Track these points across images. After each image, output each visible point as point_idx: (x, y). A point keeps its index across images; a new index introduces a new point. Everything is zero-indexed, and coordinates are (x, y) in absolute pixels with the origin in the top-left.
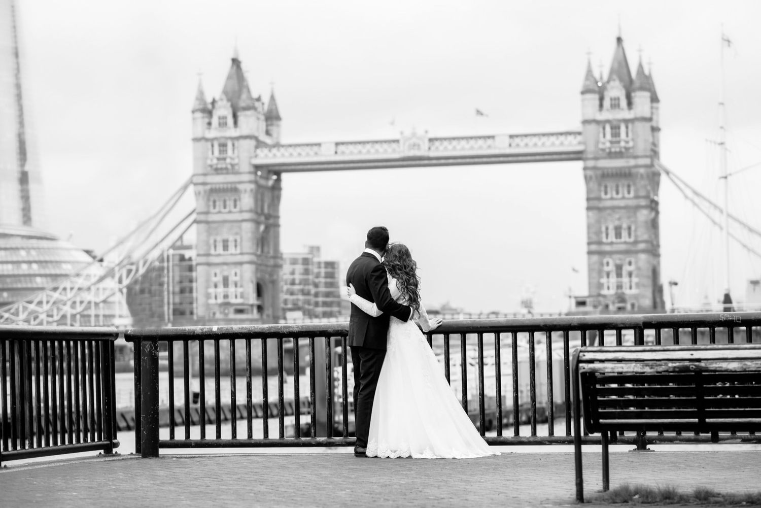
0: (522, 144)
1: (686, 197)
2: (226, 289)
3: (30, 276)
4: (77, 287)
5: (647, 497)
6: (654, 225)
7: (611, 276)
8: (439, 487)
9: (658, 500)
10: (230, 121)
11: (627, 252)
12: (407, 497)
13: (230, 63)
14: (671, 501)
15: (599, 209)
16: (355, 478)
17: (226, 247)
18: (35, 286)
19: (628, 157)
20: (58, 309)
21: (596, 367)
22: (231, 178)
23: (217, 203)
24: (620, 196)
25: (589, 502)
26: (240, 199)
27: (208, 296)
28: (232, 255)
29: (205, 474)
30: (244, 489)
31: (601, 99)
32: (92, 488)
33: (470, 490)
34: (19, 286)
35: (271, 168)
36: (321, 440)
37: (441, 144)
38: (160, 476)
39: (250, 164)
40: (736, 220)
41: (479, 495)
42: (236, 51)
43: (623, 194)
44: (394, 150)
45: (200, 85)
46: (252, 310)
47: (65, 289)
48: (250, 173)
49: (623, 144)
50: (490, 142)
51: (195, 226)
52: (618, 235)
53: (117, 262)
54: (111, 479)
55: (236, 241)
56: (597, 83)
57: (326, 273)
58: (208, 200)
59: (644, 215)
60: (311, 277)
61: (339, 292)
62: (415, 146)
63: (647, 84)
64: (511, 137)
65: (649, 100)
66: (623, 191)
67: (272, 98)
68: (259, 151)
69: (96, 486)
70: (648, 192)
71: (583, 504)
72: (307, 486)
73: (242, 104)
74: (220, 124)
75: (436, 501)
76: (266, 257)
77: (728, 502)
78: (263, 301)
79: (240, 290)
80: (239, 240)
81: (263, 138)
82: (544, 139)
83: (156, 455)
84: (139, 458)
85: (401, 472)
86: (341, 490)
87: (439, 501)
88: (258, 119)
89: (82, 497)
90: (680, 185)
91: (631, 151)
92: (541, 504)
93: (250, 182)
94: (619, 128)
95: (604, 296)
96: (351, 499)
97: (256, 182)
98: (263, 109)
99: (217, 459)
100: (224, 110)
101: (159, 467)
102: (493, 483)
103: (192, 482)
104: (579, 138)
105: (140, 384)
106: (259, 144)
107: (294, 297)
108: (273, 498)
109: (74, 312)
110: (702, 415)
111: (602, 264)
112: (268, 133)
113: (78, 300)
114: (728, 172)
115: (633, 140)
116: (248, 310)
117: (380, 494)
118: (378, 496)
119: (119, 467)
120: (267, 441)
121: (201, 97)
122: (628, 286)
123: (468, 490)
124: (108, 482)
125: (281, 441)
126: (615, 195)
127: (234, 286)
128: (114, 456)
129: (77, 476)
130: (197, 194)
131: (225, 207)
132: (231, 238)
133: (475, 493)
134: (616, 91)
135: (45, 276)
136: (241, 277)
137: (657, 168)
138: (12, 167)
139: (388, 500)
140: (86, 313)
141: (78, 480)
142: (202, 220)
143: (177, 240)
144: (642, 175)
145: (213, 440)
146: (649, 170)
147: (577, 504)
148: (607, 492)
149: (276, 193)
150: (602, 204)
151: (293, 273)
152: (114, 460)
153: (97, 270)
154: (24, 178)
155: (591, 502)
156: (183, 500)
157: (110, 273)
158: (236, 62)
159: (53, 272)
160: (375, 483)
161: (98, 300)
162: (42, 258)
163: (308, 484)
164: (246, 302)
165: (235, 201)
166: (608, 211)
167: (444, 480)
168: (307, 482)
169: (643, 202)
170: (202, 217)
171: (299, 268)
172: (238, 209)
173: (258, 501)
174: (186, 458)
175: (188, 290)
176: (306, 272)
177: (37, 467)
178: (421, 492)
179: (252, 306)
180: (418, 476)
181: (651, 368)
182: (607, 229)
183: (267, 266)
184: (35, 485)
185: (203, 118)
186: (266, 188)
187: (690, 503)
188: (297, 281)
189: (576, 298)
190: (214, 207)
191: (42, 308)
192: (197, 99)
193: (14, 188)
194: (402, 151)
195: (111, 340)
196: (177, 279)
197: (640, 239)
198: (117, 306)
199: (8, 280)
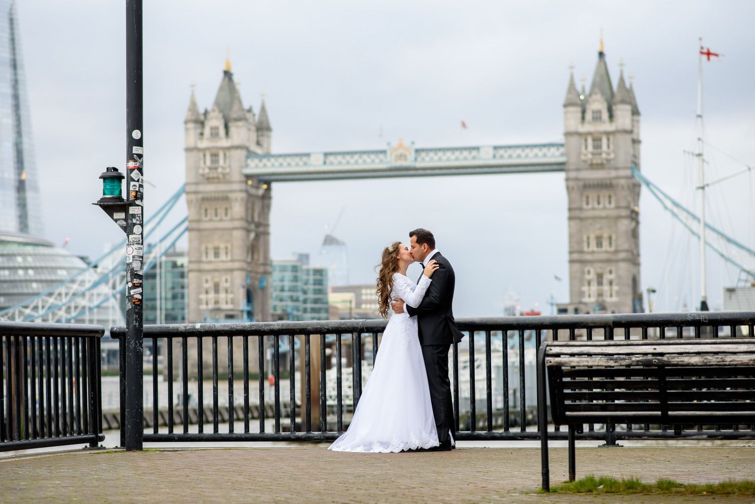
0: (506, 155)
1: (666, 208)
2: (217, 295)
3: (26, 281)
4: (71, 292)
5: (611, 487)
6: (634, 234)
7: (592, 284)
8: (411, 478)
9: (621, 490)
10: (222, 131)
11: (608, 261)
12: (380, 486)
13: (222, 75)
14: (634, 491)
15: (581, 219)
16: (331, 469)
17: (217, 254)
18: (31, 291)
19: (610, 168)
20: (54, 314)
21: (562, 361)
22: (222, 187)
23: (209, 212)
24: (601, 206)
25: (555, 491)
26: (231, 208)
27: (199, 302)
28: (223, 262)
29: (186, 465)
30: (222, 479)
31: (584, 112)
32: (75, 477)
33: (440, 480)
34: (16, 291)
35: (262, 178)
36: (300, 435)
37: (427, 155)
38: (142, 467)
39: (241, 173)
40: (714, 230)
41: (449, 485)
42: (228, 64)
43: (604, 204)
44: (381, 161)
45: (193, 96)
46: (242, 316)
47: (60, 294)
48: (241, 182)
49: (604, 156)
50: (474, 153)
51: (187, 234)
52: (599, 244)
53: (111, 267)
54: (95, 469)
55: (226, 248)
56: (579, 96)
57: (315, 280)
58: (200, 208)
59: (625, 225)
60: (300, 284)
61: (327, 299)
62: (402, 157)
63: (628, 98)
64: (496, 148)
65: (629, 113)
66: (604, 201)
67: (263, 109)
68: (249, 161)
69: (80, 476)
70: (629, 203)
71: (548, 493)
72: (283, 477)
73: (234, 115)
74: (212, 135)
75: (407, 490)
76: (256, 264)
77: (688, 492)
78: (253, 307)
79: (230, 296)
80: (229, 247)
81: (254, 148)
82: (527, 151)
83: (140, 448)
84: (123, 451)
85: (376, 464)
86: (317, 480)
87: (410, 490)
88: (249, 130)
89: (64, 485)
90: (659, 195)
91: (612, 162)
92: (508, 493)
93: (241, 191)
94: (600, 140)
95: (585, 304)
96: (324, 488)
97: (247, 191)
98: (254, 120)
99: (199, 452)
100: (215, 121)
101: (142, 459)
102: (464, 475)
103: (172, 473)
104: (562, 150)
105: (125, 379)
106: (250, 154)
107: (283, 303)
108: (249, 487)
109: (69, 316)
110: (664, 408)
111: (583, 273)
112: (258, 143)
113: (73, 305)
114: (706, 183)
115: (614, 152)
116: (238, 315)
117: (354, 483)
118: (351, 485)
119: (103, 459)
120: (247, 436)
121: (193, 106)
122: (608, 294)
123: (439, 480)
124: (91, 472)
125: (262, 435)
126: (596, 206)
127: (224, 292)
128: (99, 449)
129: (61, 466)
130: (189, 203)
131: (216, 215)
132: (222, 246)
133: (445, 483)
134: (598, 104)
135: (41, 281)
136: (232, 283)
137: (637, 179)
138: (10, 175)
139: (360, 489)
140: (80, 318)
141: (62, 470)
142: (193, 227)
143: (170, 247)
144: (623, 187)
145: (196, 435)
146: (631, 182)
147: (543, 493)
148: (573, 483)
149: (266, 202)
150: (583, 215)
151: (282, 280)
152: (99, 453)
153: (91, 276)
154: (21, 187)
155: (557, 492)
156: (162, 489)
157: (104, 279)
158: (227, 74)
159: (48, 277)
160: (350, 474)
161: (92, 305)
162: (38, 264)
163: (285, 474)
164: (237, 308)
165: (226, 209)
166: (590, 221)
167: (417, 472)
168: (284, 473)
169: (624, 213)
170: (194, 225)
171: (288, 275)
172: (228, 217)
173: (234, 489)
174: (169, 451)
175: (180, 296)
176: (295, 279)
177: (24, 458)
178: (393, 482)
179: (242, 311)
180: (391, 468)
181: (615, 362)
182: (588, 238)
183: (257, 273)
184: (21, 474)
185: (195, 128)
186: (257, 197)
187: (652, 492)
188: (286, 288)
189: (557, 305)
190: (206, 215)
191: (37, 312)
192: (190, 110)
193: (11, 195)
194: (390, 161)
195: (97, 337)
196: (170, 285)
197: (621, 248)
198: (111, 311)
199: (5, 285)
